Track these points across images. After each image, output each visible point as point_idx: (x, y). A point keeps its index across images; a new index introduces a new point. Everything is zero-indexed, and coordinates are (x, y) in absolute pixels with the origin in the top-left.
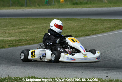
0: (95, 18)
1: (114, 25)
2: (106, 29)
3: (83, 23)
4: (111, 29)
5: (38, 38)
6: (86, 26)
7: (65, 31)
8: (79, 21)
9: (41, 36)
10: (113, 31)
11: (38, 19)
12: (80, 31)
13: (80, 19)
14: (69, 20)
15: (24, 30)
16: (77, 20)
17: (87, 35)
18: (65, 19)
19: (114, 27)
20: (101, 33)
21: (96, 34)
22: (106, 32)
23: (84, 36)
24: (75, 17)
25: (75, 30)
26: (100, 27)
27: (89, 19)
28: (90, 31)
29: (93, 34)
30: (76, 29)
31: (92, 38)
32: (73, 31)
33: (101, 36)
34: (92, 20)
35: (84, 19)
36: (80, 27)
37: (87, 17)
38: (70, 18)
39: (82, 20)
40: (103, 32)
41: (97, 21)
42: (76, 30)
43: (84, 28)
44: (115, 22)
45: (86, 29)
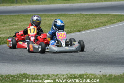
1: (107, 20)
2: (99, 24)
3: (75, 19)
4: (104, 24)
6: (78, 22)
8: (71, 17)
10: (105, 26)
11: (29, 15)
12: (72, 26)
15: (15, 26)
16: (69, 16)
17: (79, 31)
18: (56, 15)
19: (107, 22)
20: (93, 28)
21: (88, 29)
22: (99, 27)
23: (76, 32)
24: (67, 13)
26: (92, 22)
27: (81, 14)
28: (82, 26)
29: (86, 30)
30: (68, 25)
31: (85, 33)
33: (94, 31)
34: (84, 15)
35: (75, 14)
36: (72, 22)
37: (79, 13)
38: (61, 14)
39: (74, 16)
40: (96, 27)
41: (89, 16)
43: (76, 24)
44: (107, 17)
45: (78, 24)
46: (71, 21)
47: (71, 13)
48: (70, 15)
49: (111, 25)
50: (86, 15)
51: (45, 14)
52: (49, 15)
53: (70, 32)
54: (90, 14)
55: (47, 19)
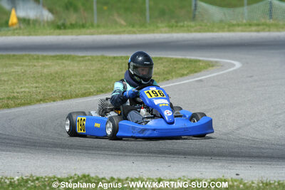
0: (115, 55)
1: (165, 69)
5: (22, 95)
6: (107, 72)
7: (69, 80)
8: (86, 61)
9: (23, 90)
10: (168, 80)
12: (99, 80)
13: (83, 57)
14: (62, 58)
16: (78, 59)
18: (51, 56)
24: (72, 53)
25: (87, 78)
27: (103, 57)
30: (90, 77)
32: (86, 81)
34: (110, 58)
35: (92, 57)
36: (95, 72)
37: (98, 54)
38: (62, 56)
39: (89, 59)
42: (91, 79)
43: (104, 74)
44: (162, 63)
45: (111, 76)
46: (93, 70)
47: (80, 54)
48: (79, 57)
49: (180, 78)
50: (114, 58)
51: (29, 55)
52: (38, 56)
53: (102, 92)
54: (121, 57)
55: (36, 64)
